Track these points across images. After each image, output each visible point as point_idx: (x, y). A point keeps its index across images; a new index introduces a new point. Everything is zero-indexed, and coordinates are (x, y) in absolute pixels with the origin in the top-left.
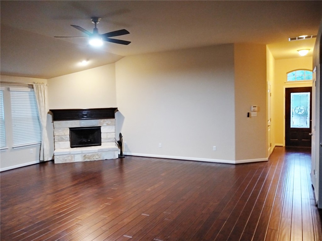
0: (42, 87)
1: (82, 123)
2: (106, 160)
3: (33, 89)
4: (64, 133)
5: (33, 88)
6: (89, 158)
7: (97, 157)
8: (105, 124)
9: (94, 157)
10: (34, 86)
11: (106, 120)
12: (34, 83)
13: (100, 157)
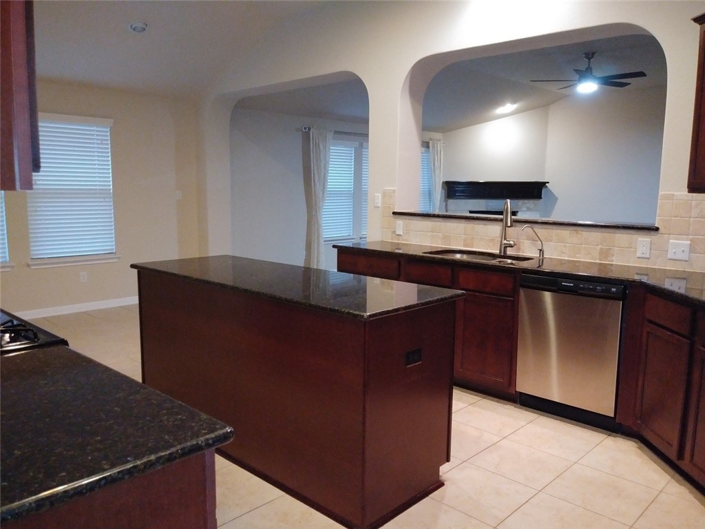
0: (439, 145)
1: (490, 204)
3: (427, 149)
5: (428, 147)
8: (524, 209)
10: (430, 145)
11: (526, 201)
12: (431, 139)
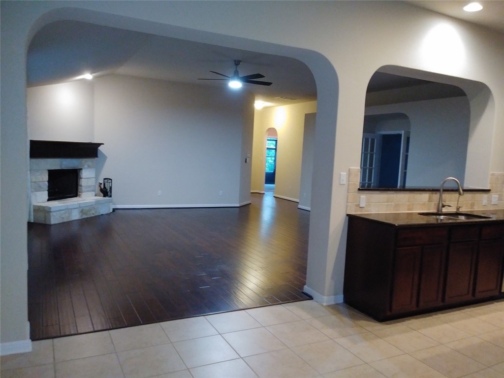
2: (102, 215)
4: (43, 179)
6: (86, 214)
7: (93, 212)
8: (86, 166)
9: (91, 213)
11: (87, 160)
13: (96, 212)
